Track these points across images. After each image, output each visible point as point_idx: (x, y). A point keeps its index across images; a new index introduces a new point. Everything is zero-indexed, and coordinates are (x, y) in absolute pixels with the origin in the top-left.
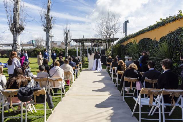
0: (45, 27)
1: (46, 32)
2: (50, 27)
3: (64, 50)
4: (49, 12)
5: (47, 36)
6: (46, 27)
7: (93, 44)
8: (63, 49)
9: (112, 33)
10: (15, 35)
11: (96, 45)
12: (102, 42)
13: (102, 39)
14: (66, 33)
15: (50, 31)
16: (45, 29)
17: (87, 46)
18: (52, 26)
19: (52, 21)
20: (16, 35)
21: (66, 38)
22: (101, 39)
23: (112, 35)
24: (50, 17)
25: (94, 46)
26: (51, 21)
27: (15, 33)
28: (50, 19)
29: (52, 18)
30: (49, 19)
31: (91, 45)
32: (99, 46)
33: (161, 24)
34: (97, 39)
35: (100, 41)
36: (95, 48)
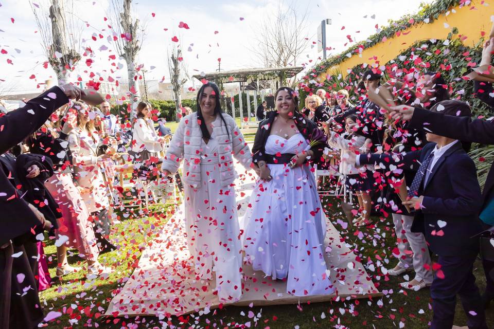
0: (123, 47)
1: (126, 59)
2: (134, 46)
3: (170, 105)
4: (128, 8)
5: (129, 70)
6: (125, 49)
7: (246, 84)
8: (169, 102)
9: (291, 52)
10: (61, 73)
11: (252, 86)
12: (265, 79)
13: (264, 71)
14: (173, 58)
15: (136, 58)
16: (123, 52)
17: (230, 90)
18: (139, 44)
19: (138, 31)
20: (64, 74)
21: (175, 72)
22: (262, 72)
23: (292, 58)
24: (132, 20)
25: (249, 88)
26: (135, 30)
27: (61, 68)
28: (133, 26)
29: (139, 24)
30: (131, 26)
31: (241, 86)
32: (261, 88)
33: (387, 33)
34: (252, 72)
35: (260, 76)
36: (250, 93)
